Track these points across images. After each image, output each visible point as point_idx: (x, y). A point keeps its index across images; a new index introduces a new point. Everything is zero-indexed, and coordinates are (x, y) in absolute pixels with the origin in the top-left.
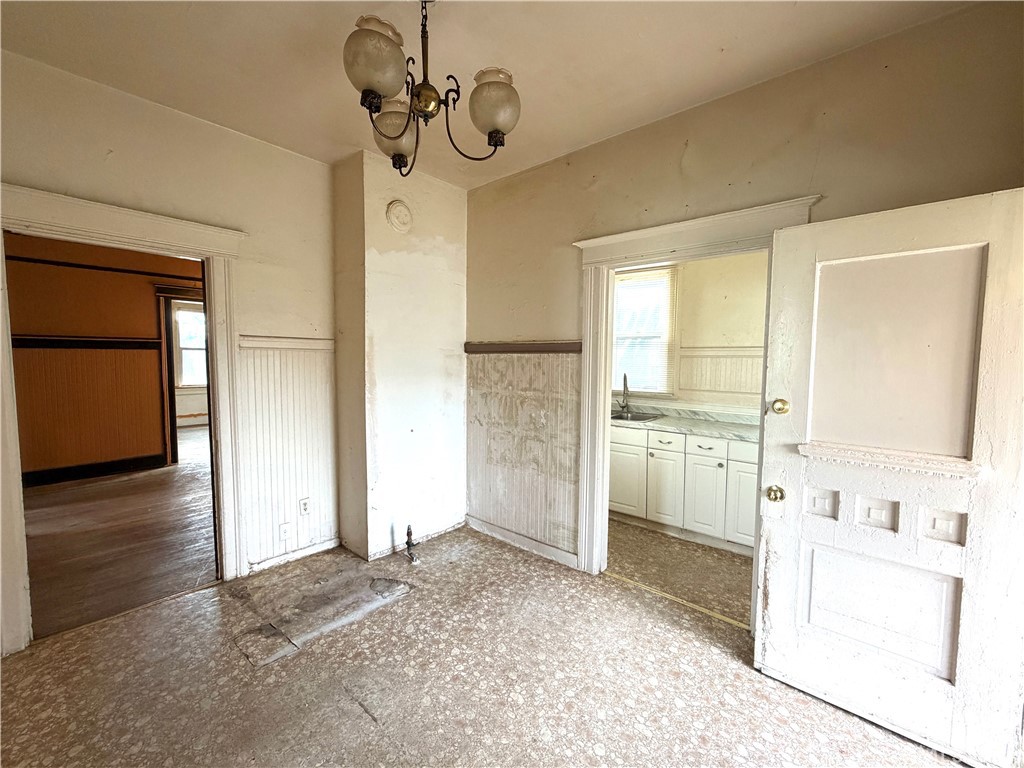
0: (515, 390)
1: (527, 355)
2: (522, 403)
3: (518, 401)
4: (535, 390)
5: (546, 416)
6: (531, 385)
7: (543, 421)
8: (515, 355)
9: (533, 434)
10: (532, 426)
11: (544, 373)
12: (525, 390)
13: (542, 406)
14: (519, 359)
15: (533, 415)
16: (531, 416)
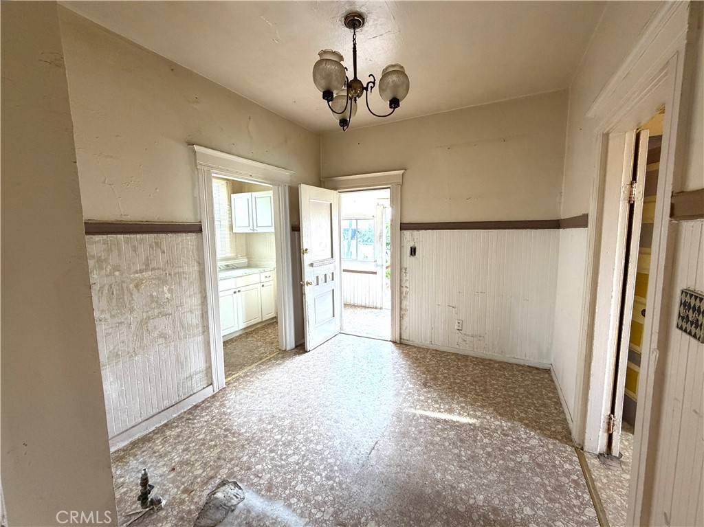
0: (125, 274)
1: (138, 236)
2: (137, 286)
3: (131, 286)
4: (153, 269)
5: (170, 291)
6: (147, 265)
7: (168, 295)
8: (121, 237)
9: (156, 311)
10: (154, 305)
11: (163, 252)
12: (141, 271)
13: (165, 282)
14: (127, 241)
15: (155, 294)
16: (151, 296)
